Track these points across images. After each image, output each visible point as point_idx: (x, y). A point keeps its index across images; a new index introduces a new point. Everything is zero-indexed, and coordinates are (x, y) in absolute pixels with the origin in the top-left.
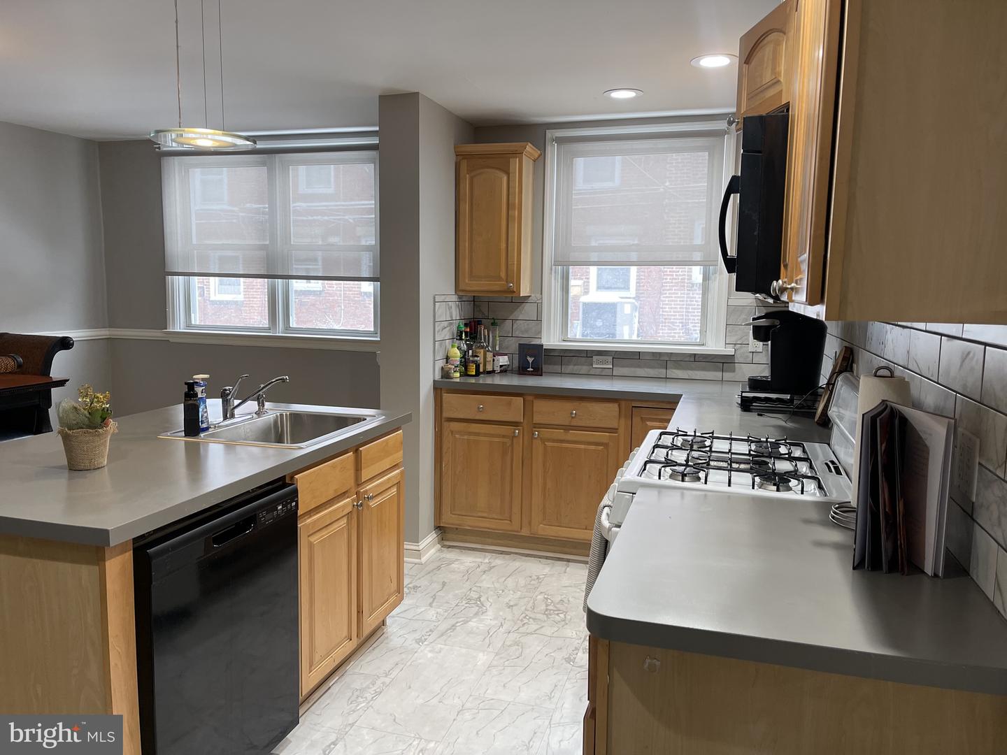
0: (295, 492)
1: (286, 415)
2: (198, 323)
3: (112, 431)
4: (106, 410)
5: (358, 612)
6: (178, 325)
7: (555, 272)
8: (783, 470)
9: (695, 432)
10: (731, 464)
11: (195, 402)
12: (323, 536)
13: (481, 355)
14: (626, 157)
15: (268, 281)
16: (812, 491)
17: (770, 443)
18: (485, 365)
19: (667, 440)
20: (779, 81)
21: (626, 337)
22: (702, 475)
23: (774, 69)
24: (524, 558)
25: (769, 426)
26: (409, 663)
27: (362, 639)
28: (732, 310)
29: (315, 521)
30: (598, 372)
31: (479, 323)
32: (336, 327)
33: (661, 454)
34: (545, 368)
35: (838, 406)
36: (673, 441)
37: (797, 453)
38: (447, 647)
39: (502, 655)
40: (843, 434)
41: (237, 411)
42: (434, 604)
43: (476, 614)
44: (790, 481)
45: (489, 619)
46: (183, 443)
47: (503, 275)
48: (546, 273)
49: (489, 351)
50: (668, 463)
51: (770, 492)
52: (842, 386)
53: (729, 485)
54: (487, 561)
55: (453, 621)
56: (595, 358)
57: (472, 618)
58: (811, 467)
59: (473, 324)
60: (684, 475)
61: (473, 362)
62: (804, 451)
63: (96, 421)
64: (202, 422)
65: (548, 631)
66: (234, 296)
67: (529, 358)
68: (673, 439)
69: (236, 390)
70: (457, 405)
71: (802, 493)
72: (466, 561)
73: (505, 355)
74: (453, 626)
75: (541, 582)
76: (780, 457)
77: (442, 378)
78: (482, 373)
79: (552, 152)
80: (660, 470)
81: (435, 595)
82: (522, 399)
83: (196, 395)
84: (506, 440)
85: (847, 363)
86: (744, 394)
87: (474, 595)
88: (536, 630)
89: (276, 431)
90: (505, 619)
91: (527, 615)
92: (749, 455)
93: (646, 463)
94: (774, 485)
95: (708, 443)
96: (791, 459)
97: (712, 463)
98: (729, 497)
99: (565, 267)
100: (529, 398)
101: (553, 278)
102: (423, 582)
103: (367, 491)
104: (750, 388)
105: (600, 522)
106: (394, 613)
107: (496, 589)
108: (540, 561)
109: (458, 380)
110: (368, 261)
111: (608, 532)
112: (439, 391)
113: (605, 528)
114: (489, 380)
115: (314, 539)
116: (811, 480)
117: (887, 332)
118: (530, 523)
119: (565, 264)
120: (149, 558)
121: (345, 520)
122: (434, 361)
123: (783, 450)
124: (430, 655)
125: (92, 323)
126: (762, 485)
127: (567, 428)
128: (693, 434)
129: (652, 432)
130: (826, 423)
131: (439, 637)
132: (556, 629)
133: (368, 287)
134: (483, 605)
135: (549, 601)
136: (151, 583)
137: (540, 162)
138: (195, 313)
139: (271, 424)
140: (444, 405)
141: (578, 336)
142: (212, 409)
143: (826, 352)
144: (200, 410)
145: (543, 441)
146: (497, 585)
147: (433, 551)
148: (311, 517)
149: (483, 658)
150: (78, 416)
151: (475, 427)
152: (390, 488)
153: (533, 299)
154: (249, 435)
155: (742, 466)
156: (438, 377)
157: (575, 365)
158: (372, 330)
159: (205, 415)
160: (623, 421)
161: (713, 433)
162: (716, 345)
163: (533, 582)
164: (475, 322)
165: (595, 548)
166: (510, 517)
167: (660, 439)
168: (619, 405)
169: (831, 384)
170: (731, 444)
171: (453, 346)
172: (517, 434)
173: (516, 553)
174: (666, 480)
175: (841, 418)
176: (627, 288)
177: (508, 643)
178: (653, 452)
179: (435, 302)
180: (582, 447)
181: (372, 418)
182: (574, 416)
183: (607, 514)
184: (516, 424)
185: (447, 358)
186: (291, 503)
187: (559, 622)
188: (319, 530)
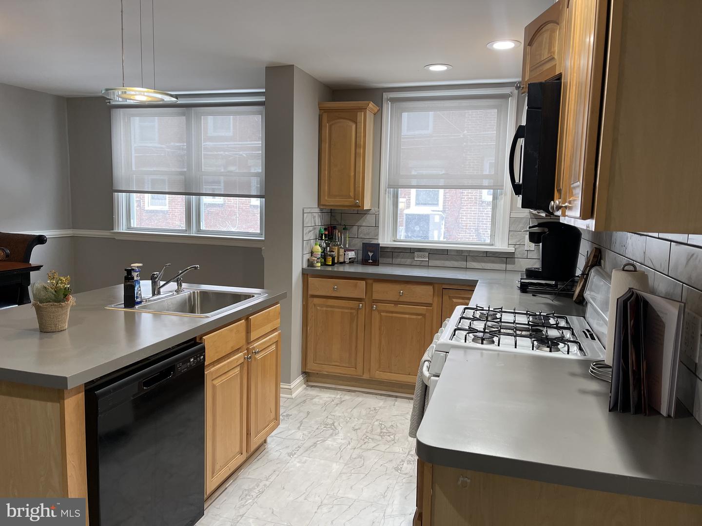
0: (203, 348)
1: (197, 292)
2: (136, 226)
3: (71, 304)
4: (67, 289)
5: (247, 434)
6: (122, 228)
7: (389, 193)
8: (553, 336)
9: (489, 308)
10: (515, 331)
11: (132, 283)
12: (223, 380)
13: (336, 251)
14: (438, 112)
15: (185, 198)
16: (575, 352)
17: (543, 316)
18: (338, 258)
19: (470, 314)
20: (553, 58)
21: (436, 239)
22: (496, 339)
23: (550, 49)
24: (365, 395)
25: (541, 304)
26: (283, 470)
27: (250, 453)
28: (513, 221)
29: (218, 369)
30: (418, 263)
31: (334, 228)
32: (233, 230)
33: (466, 324)
34: (381, 260)
35: (591, 290)
36: (474, 315)
37: (563, 323)
38: (310, 459)
39: (350, 465)
40: (595, 310)
41: (162, 290)
42: (301, 428)
43: (331, 435)
44: (559, 344)
45: (340, 439)
46: (123, 312)
47: (352, 194)
48: (382, 193)
49: (341, 248)
50: (471, 330)
51: (545, 352)
52: (594, 276)
53: (516, 347)
54: (338, 396)
55: (313, 440)
56: (416, 254)
57: (329, 438)
58: (573, 334)
59: (330, 229)
60: (483, 339)
61: (330, 255)
62: (567, 322)
63: (60, 296)
64: (137, 297)
65: (383, 447)
66: (161, 207)
67: (369, 253)
68: (474, 313)
69: (161, 275)
70: (319, 286)
71: (568, 353)
72: (324, 397)
73: (353, 250)
74: (315, 443)
75: (377, 413)
76: (550, 327)
77: (308, 267)
78: (336, 263)
79: (387, 108)
80: (466, 336)
81: (302, 421)
82: (364, 282)
83: (133, 278)
84: (353, 311)
85: (597, 259)
86: (522, 281)
87: (330, 421)
88: (374, 447)
89: (190, 305)
90: (352, 439)
91: (367, 436)
92: (528, 324)
93: (455, 330)
94: (548, 347)
95: (498, 316)
96: (558, 328)
97: (502, 331)
98: (516, 356)
99: (395, 189)
100: (370, 282)
101: (387, 197)
102: (294, 412)
103: (254, 347)
104: (527, 276)
105: (422, 372)
106: (273, 434)
107: (345, 417)
108: (376, 397)
109: (319, 268)
110: (256, 184)
111: (428, 380)
112: (306, 276)
113: (426, 377)
114: (341, 269)
115: (217, 382)
116: (573, 344)
117: (627, 238)
118: (369, 370)
119: (395, 187)
120: (96, 398)
121: (238, 369)
122: (303, 254)
123: (552, 321)
124: (298, 465)
125: (60, 225)
126: (539, 347)
127: (396, 303)
128: (488, 309)
129: (458, 307)
130: (581, 302)
131: (305, 452)
132: (388, 447)
133: (256, 202)
134: (336, 428)
135: (383, 426)
136: (97, 416)
137: (378, 116)
138: (133, 219)
139: (186, 299)
140: (309, 286)
141: (402, 238)
142: (144, 288)
143: (580, 251)
144: (136, 289)
145: (380, 312)
146: (346, 414)
147: (300, 389)
148: (214, 366)
149: (336, 467)
150: (47, 293)
151: (331, 302)
152: (271, 345)
153: (373, 211)
154: (170, 307)
155: (524, 333)
156: (305, 266)
157: (402, 258)
158: (259, 232)
159: (139, 292)
160: (436, 299)
161: (501, 309)
162: (502, 245)
163: (371, 412)
164: (331, 227)
165: (418, 390)
166: (356, 366)
167: (464, 312)
168: (433, 288)
169: (585, 275)
170: (515, 316)
171: (316, 244)
172: (361, 307)
173: (359, 391)
174: (470, 344)
175: (594, 299)
176: (437, 204)
177: (354, 456)
178: (460, 322)
179: (303, 213)
180: (407, 316)
181: (258, 295)
182: (401, 294)
183: (427, 367)
184: (360, 300)
185: (312, 253)
186: (200, 357)
187: (390, 441)
188: (220, 376)
